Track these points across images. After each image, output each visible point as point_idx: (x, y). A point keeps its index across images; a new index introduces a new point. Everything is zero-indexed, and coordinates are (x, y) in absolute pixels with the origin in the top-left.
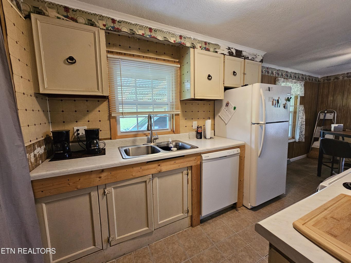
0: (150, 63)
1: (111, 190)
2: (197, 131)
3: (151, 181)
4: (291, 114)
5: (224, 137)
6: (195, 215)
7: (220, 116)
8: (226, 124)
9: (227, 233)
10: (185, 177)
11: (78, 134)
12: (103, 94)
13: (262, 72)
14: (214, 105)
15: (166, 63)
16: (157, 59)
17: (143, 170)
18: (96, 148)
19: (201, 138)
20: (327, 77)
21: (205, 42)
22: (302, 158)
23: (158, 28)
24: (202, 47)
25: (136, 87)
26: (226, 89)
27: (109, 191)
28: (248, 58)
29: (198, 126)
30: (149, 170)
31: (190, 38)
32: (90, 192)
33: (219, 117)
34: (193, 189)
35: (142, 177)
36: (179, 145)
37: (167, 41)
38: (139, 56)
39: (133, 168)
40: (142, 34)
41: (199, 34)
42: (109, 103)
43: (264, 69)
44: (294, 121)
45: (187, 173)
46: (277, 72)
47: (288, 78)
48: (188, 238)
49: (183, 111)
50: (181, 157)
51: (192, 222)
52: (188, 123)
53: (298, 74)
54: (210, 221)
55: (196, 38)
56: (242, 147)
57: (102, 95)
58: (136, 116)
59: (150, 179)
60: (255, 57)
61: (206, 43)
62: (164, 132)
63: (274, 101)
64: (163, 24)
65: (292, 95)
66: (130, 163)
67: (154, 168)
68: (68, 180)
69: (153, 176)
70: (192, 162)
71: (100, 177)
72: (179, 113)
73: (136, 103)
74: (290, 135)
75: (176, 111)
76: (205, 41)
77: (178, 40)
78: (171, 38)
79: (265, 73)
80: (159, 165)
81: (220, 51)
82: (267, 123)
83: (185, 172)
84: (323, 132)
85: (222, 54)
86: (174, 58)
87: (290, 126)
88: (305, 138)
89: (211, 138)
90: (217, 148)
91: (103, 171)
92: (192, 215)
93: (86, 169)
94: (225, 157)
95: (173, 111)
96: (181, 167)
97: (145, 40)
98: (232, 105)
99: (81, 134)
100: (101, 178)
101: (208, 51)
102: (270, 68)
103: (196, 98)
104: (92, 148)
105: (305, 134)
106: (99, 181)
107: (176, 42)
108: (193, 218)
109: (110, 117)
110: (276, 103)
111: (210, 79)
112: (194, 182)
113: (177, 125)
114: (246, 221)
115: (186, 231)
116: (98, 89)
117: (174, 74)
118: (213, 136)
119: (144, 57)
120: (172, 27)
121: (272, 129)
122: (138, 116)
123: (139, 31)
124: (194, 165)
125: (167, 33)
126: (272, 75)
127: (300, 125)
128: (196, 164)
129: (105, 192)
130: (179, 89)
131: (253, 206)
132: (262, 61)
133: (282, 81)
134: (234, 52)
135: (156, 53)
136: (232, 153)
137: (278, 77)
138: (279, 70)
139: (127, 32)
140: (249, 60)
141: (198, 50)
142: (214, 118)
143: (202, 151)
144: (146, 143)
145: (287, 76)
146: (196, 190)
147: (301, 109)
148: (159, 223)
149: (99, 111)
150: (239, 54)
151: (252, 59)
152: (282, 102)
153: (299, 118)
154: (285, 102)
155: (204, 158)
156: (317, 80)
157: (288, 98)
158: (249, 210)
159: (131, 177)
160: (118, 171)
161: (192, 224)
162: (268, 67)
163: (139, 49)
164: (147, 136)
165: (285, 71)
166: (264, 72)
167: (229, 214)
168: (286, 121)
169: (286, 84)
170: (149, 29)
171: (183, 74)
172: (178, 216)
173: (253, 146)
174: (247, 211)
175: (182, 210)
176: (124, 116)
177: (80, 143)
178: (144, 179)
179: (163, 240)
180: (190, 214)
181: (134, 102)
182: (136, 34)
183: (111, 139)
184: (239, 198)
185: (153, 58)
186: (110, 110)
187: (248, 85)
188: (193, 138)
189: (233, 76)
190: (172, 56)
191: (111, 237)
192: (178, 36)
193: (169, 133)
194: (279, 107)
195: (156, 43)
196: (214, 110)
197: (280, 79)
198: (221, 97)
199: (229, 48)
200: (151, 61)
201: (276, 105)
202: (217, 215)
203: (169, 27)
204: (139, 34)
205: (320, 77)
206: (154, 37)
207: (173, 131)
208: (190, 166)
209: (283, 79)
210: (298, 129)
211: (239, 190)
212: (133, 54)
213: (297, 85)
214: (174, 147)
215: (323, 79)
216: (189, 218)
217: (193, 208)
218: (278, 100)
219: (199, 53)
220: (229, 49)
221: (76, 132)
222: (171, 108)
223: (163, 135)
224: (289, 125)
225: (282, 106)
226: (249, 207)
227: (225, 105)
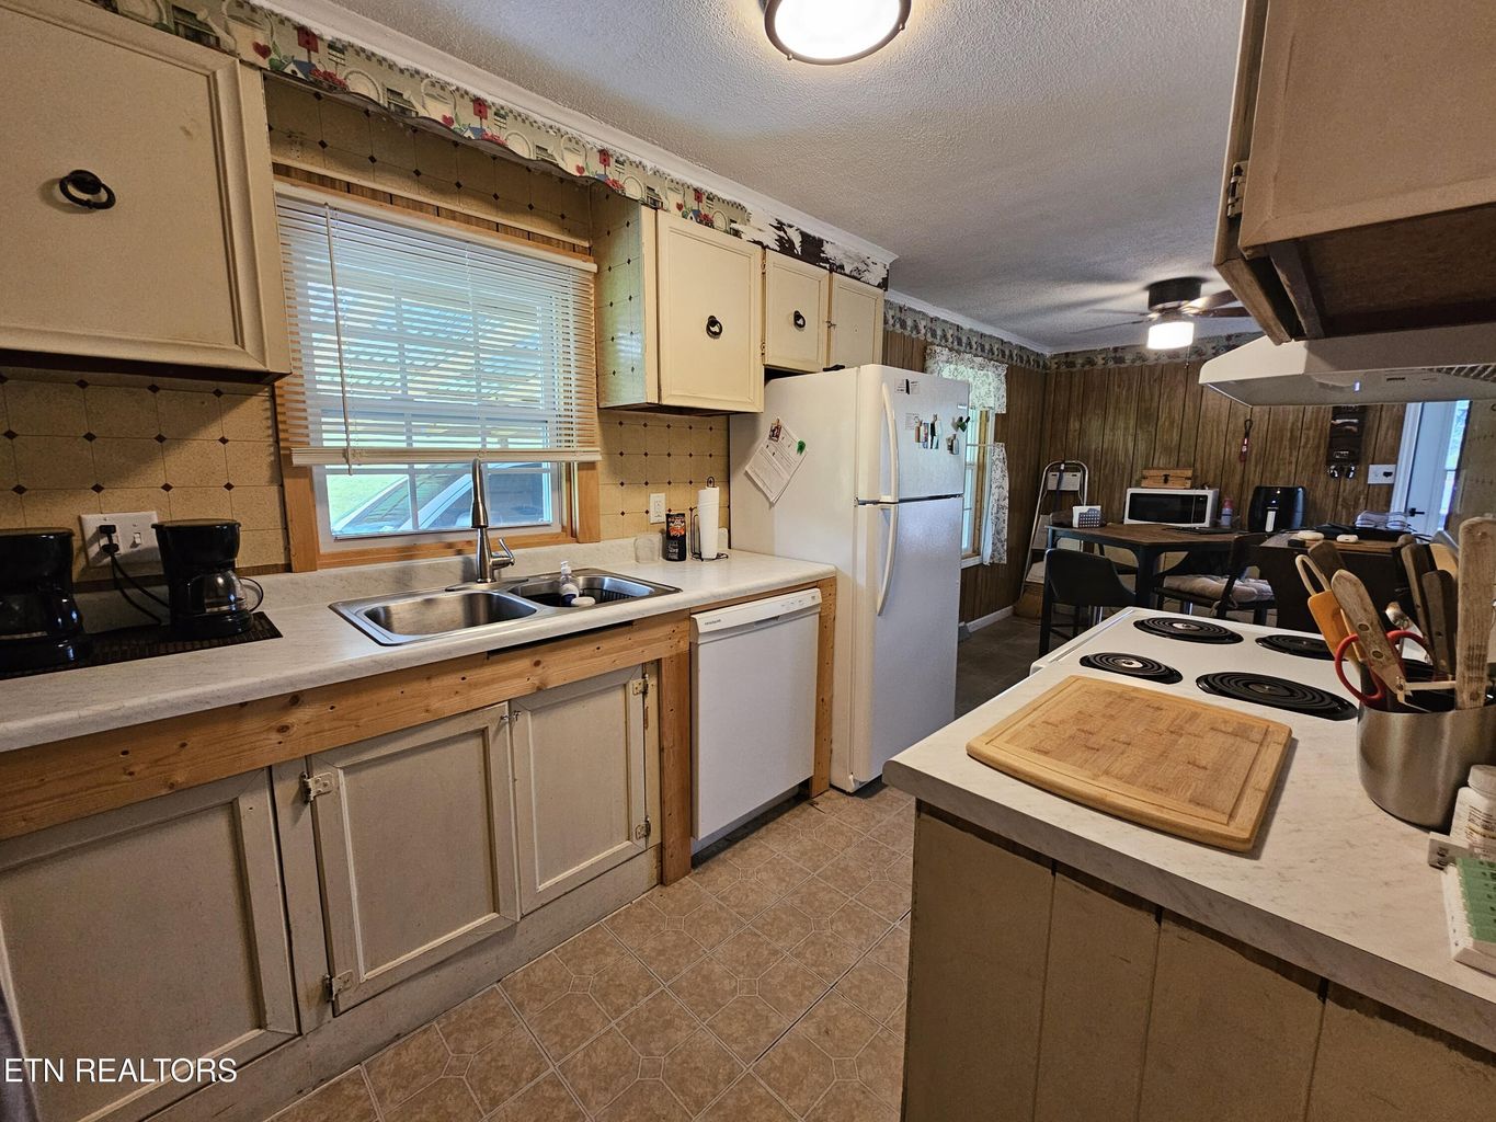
0: (468, 242)
1: (332, 780)
2: (668, 532)
3: (507, 726)
4: (969, 472)
5: (763, 551)
6: (672, 839)
7: (749, 472)
8: (772, 505)
9: (784, 881)
10: (636, 701)
11: (111, 549)
12: (265, 365)
13: (886, 322)
14: (725, 433)
15: (538, 247)
16: (498, 227)
17: (474, 685)
18: (225, 608)
19: (682, 557)
20: (1067, 354)
21: (695, 190)
22: (1001, 617)
23: (510, 105)
24: (684, 209)
25: (401, 338)
26: (772, 373)
27: (325, 785)
28: (842, 267)
29: (670, 510)
30: (495, 686)
31: (639, 165)
32: (237, 799)
33: (745, 478)
34: (665, 744)
35: (468, 716)
36: (603, 584)
37: (552, 163)
38: (418, 206)
39: (428, 678)
40: (445, 117)
41: (673, 155)
42: (274, 405)
43: (891, 313)
44: (979, 498)
45: (641, 688)
46: (929, 325)
47: (962, 349)
48: (652, 925)
49: (608, 453)
50: (620, 630)
51: (662, 869)
52: (632, 500)
53: (990, 336)
54: (726, 855)
55: (662, 169)
56: (826, 584)
57: (259, 367)
58: (406, 466)
59: (502, 718)
60: (865, 268)
61: (698, 194)
62: (536, 536)
63: (922, 428)
64: (534, 95)
65: (973, 408)
66: (419, 659)
67: (519, 675)
68: (125, 753)
69: (516, 706)
70: (659, 646)
71: (283, 729)
72: (597, 457)
73: (404, 412)
74: (965, 545)
75: (583, 449)
76: (697, 184)
77: (595, 169)
78: (567, 155)
79: (894, 325)
80: (537, 664)
81: (749, 232)
82: (901, 501)
83: (635, 684)
84: (1054, 531)
85: (755, 242)
86: (571, 232)
87: (967, 513)
88: (1009, 551)
89: (719, 556)
90: (745, 591)
91: (298, 700)
92: (661, 843)
93: (219, 697)
94: (773, 623)
95: (568, 449)
96: (620, 665)
97: (443, 138)
98: (792, 434)
99: (123, 549)
100: (286, 734)
101: (706, 225)
102: (910, 309)
103: (666, 402)
104: (208, 610)
105: (1007, 540)
106: (280, 743)
107: (586, 174)
108: (668, 852)
109: (282, 467)
110: (927, 434)
111: (716, 335)
112: (669, 716)
113: (590, 509)
114: (842, 833)
115: (640, 904)
116: (238, 338)
117: (571, 298)
118: (725, 550)
119: (438, 211)
120: (571, 111)
121: (919, 523)
122: (416, 466)
123: (430, 103)
124: (667, 655)
125: (551, 132)
126: (914, 335)
127: (995, 510)
128: (674, 653)
129: (309, 791)
130: (594, 362)
131: (861, 783)
132: (884, 285)
133: (944, 358)
134: (797, 240)
135: (494, 200)
136: (797, 607)
137: (933, 344)
138: (937, 319)
139: (373, 96)
140: (845, 275)
141: (670, 219)
142: (729, 482)
143: (697, 600)
144: (459, 582)
145: (960, 343)
146: (676, 748)
147: (997, 453)
148: (541, 888)
149: (224, 441)
150: (812, 250)
151: (855, 274)
152: (945, 430)
153: (994, 486)
154: (950, 432)
155: (702, 628)
156: (1041, 363)
157: (961, 419)
158: (850, 798)
159: (422, 717)
160: (365, 698)
161: (662, 873)
162: (902, 303)
163: (417, 173)
164: (459, 552)
165: (952, 324)
166: (891, 322)
167: (789, 821)
168: (954, 496)
169: (956, 369)
170: (472, 101)
171: (611, 304)
172: (611, 851)
173: (862, 580)
174: (843, 801)
175: (624, 830)
176: (353, 467)
177: (129, 592)
178: (476, 723)
179: (556, 951)
180: (655, 838)
181: (393, 404)
182: (414, 115)
183: (288, 568)
184: (817, 763)
185: (479, 222)
186: (282, 435)
187: (843, 367)
188: (653, 560)
189: (794, 329)
190: (561, 221)
191: (338, 976)
192: (595, 150)
193: (553, 540)
194: (937, 447)
195: (494, 158)
196: (726, 450)
197: (938, 349)
198: (753, 404)
199: (779, 222)
200: (475, 232)
201: (926, 440)
202: (746, 831)
203: (560, 111)
204: (427, 116)
205: (1047, 352)
206: (493, 141)
207: (569, 531)
208: (652, 662)
209: (946, 351)
210: (989, 522)
211: (817, 734)
212: (391, 195)
213: (987, 376)
214: (581, 595)
215: (1056, 361)
216: (651, 853)
217: (667, 814)
218: (933, 425)
219: (673, 230)
220: (780, 226)
221: (96, 538)
222: (559, 438)
223: (529, 550)
224: (963, 510)
225: (944, 446)
226: (851, 788)
227: (768, 433)
